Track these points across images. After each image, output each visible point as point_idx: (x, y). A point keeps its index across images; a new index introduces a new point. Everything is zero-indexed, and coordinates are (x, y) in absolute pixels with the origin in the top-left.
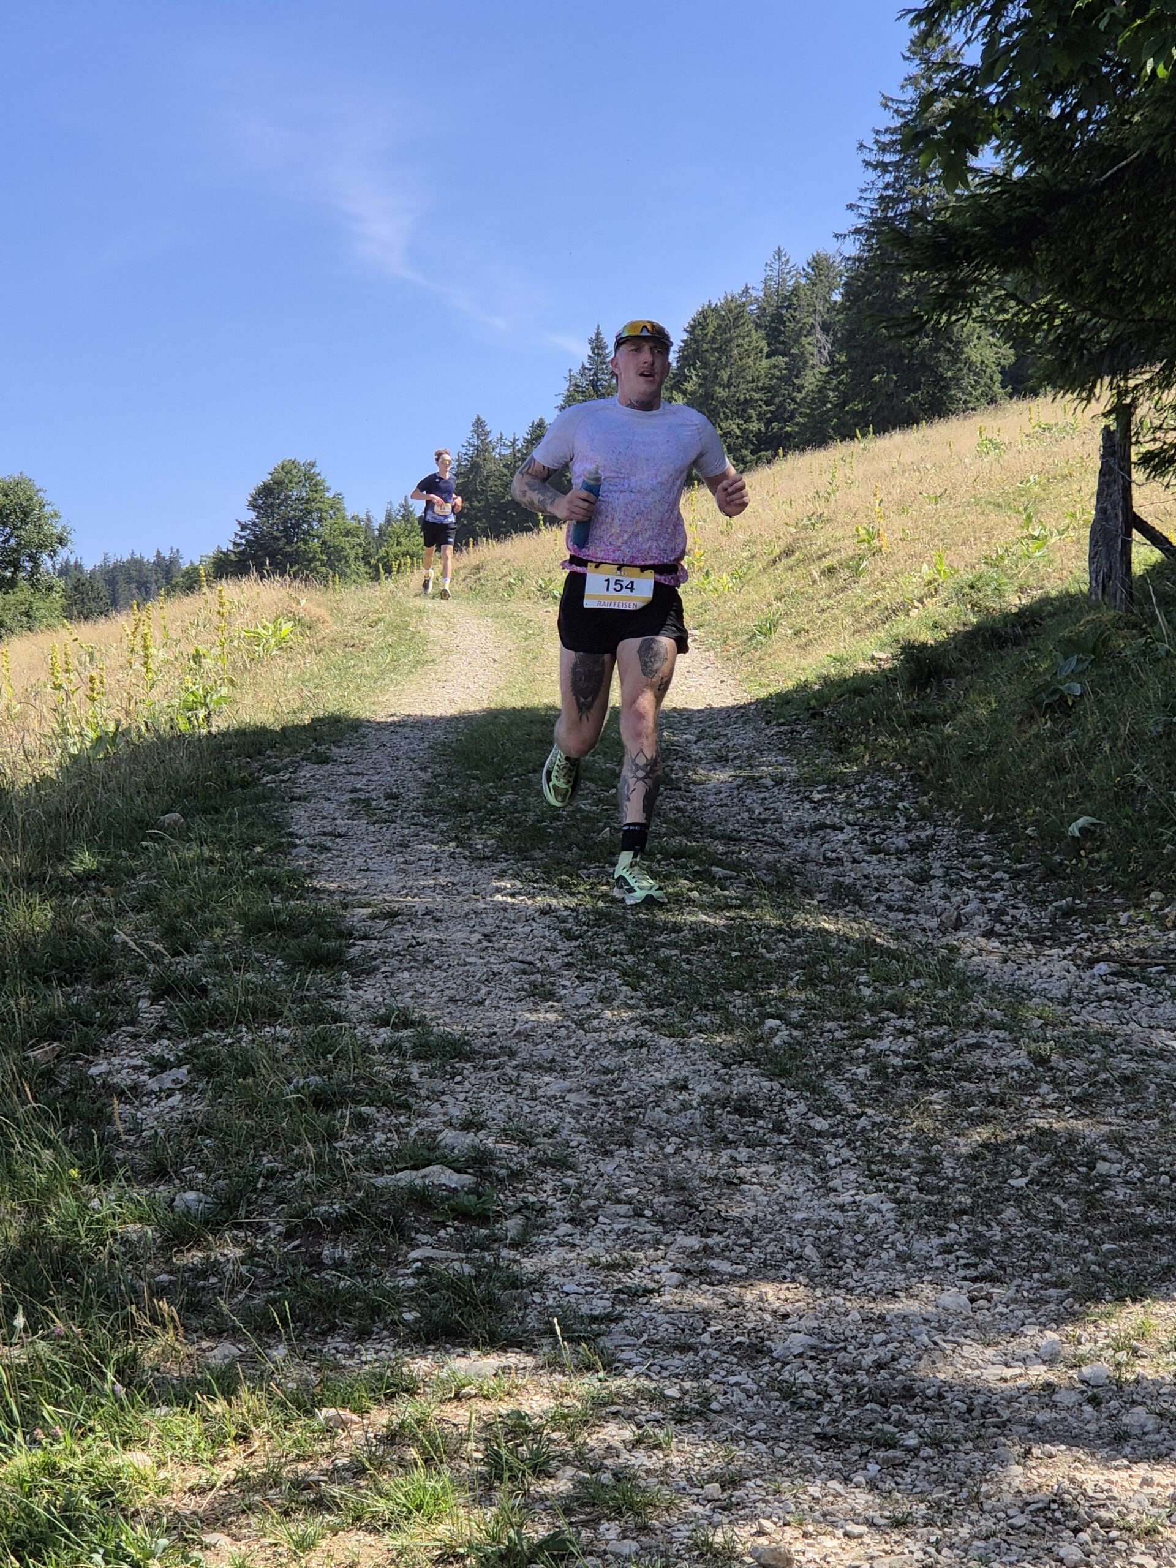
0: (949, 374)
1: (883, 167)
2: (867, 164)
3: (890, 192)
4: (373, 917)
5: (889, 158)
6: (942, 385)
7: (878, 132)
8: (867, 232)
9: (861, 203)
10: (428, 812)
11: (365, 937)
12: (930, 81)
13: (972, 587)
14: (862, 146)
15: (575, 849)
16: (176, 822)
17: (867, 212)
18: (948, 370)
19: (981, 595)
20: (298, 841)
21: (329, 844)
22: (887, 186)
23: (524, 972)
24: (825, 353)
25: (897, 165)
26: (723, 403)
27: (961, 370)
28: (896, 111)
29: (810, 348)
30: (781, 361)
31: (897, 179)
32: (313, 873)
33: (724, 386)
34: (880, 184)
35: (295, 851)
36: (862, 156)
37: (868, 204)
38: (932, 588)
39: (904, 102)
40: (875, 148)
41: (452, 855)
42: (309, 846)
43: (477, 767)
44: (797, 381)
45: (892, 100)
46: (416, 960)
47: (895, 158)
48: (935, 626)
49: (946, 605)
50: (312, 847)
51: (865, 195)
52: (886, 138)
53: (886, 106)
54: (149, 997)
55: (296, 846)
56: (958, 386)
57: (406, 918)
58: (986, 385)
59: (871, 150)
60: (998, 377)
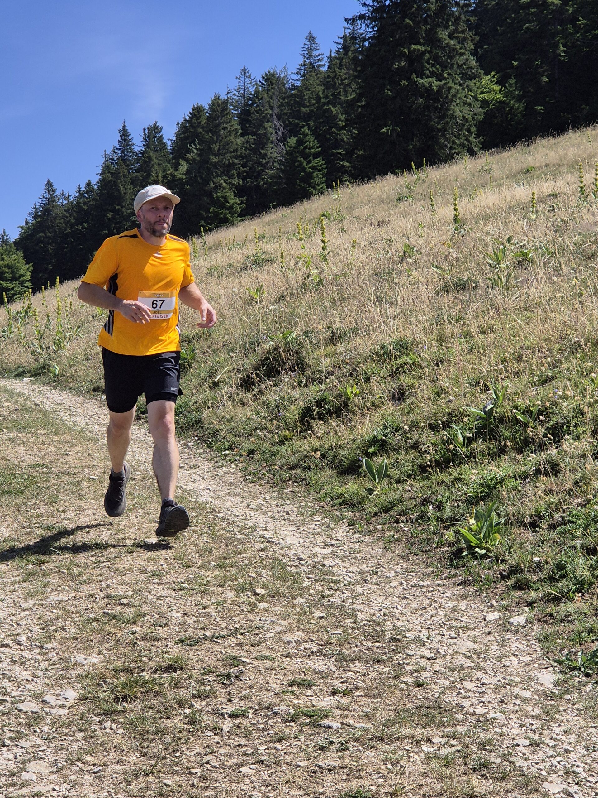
6: (433, 135)
8: (370, 17)
24: (280, 133)
26: (215, 165)
27: (447, 123)
29: (270, 130)
30: (252, 138)
33: (215, 155)
44: (262, 152)
60: (474, 130)
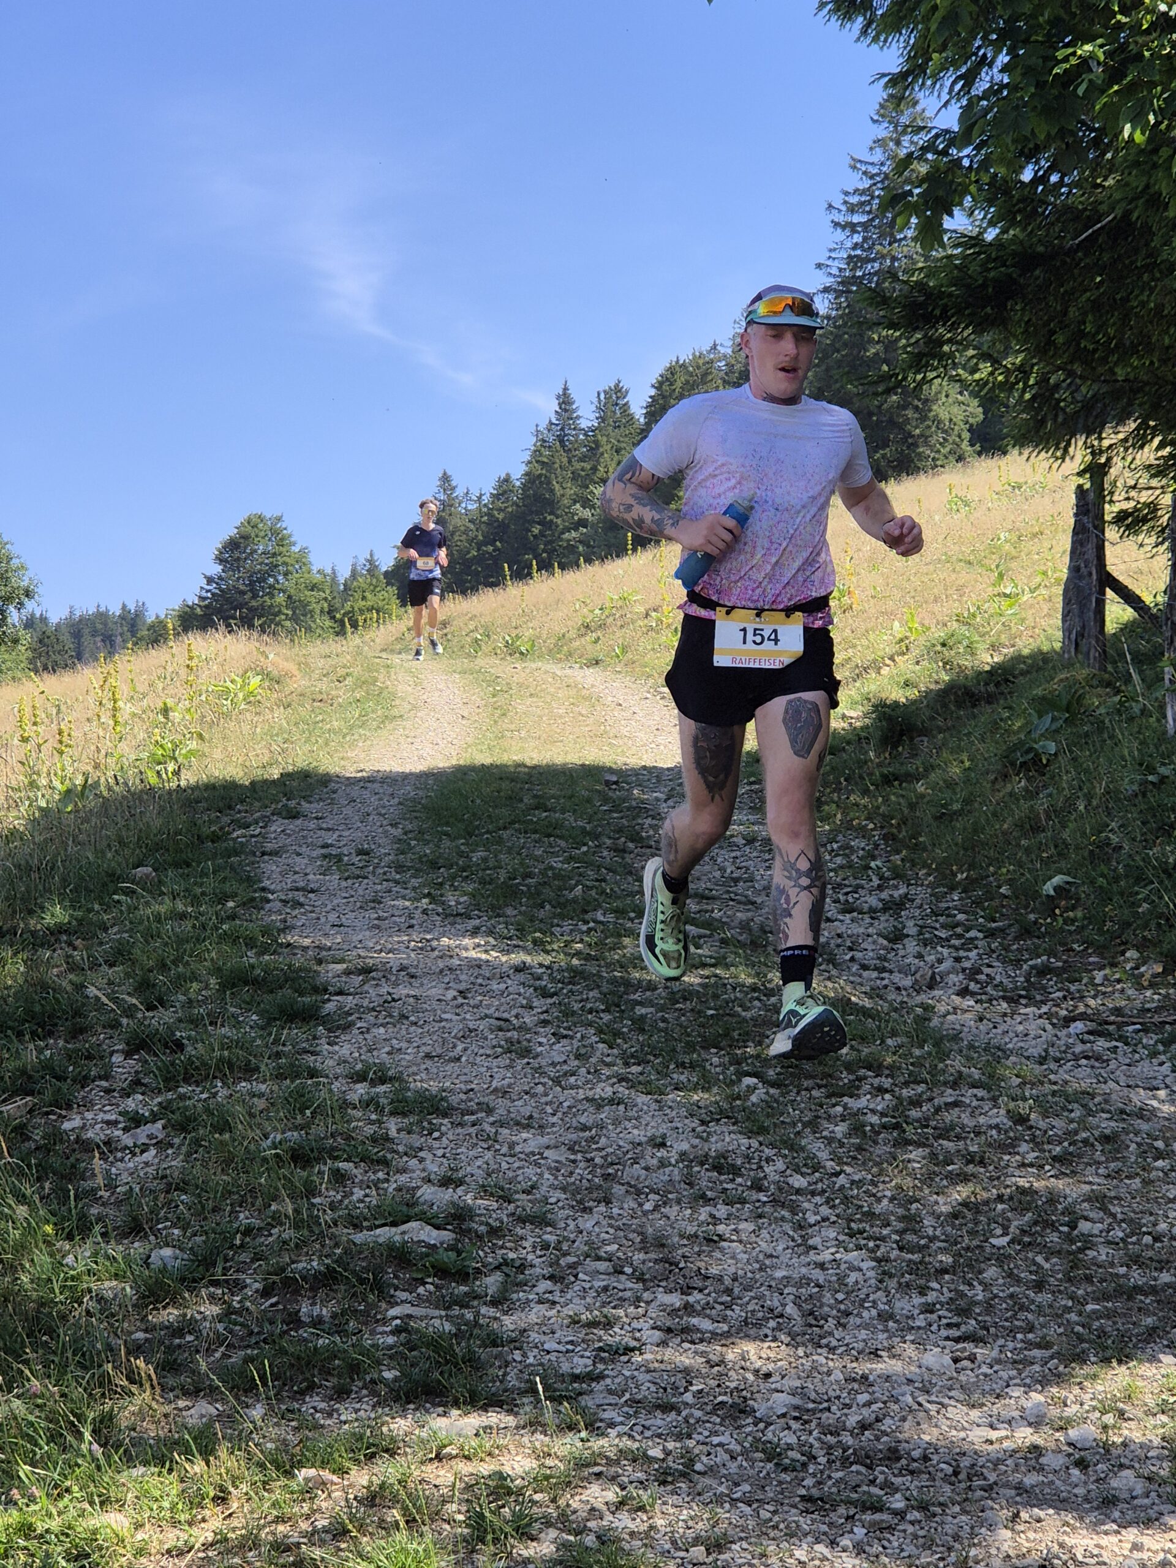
0: (918, 431)
1: (852, 227)
2: (836, 224)
3: (859, 252)
4: (348, 973)
5: (857, 218)
6: (910, 443)
7: (846, 193)
8: (835, 291)
9: (829, 263)
10: (400, 868)
11: (340, 993)
12: (898, 143)
13: (944, 645)
14: (830, 206)
15: (548, 907)
16: (147, 876)
17: (835, 271)
18: (916, 427)
19: (953, 653)
20: (271, 897)
21: (302, 900)
22: (855, 246)
23: (500, 1029)
25: (865, 226)
27: (929, 427)
28: (865, 173)
31: (865, 239)
32: (286, 929)
34: (849, 245)
35: (268, 906)
36: (831, 217)
37: (836, 263)
38: (904, 646)
39: (872, 164)
40: (844, 208)
41: (425, 912)
42: (282, 901)
43: (447, 824)
45: (860, 161)
46: (391, 1016)
47: (864, 218)
48: (907, 684)
49: (918, 663)
50: (285, 902)
51: (833, 255)
52: (854, 199)
53: (854, 168)
54: (123, 1051)
55: (268, 901)
56: (926, 444)
57: (380, 974)
58: (954, 443)
59: (840, 211)
60: (966, 435)
